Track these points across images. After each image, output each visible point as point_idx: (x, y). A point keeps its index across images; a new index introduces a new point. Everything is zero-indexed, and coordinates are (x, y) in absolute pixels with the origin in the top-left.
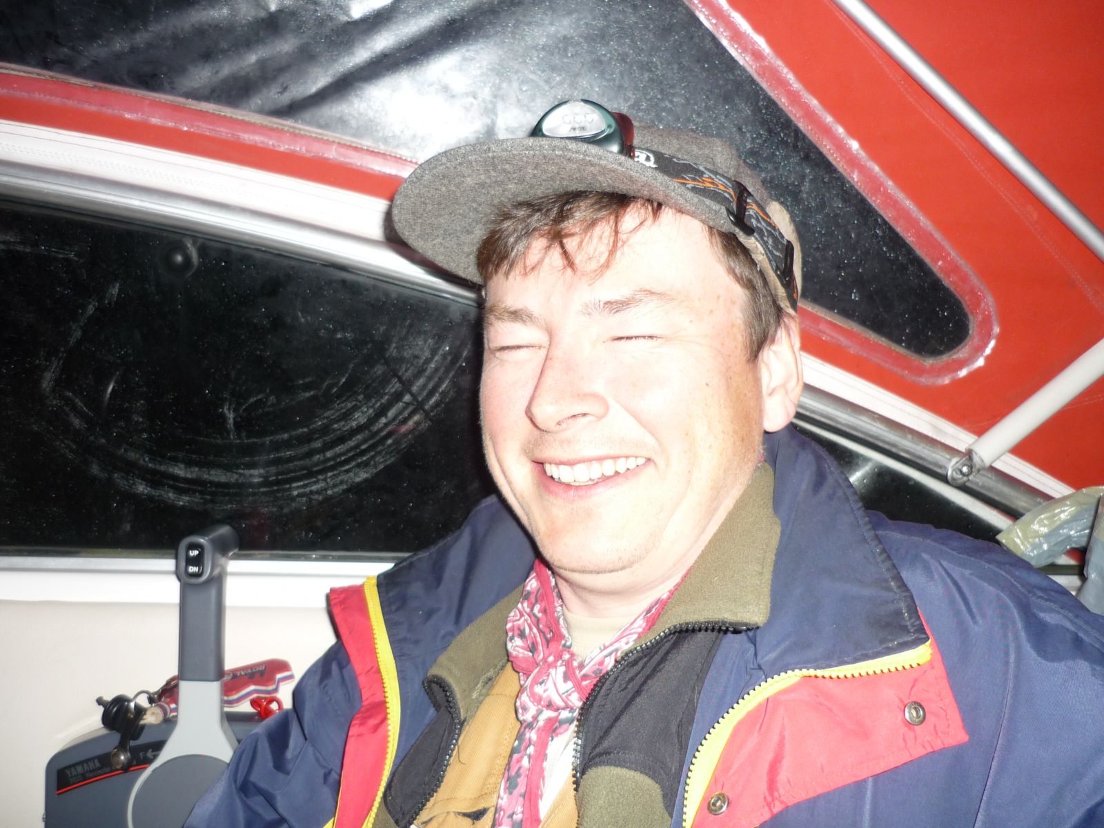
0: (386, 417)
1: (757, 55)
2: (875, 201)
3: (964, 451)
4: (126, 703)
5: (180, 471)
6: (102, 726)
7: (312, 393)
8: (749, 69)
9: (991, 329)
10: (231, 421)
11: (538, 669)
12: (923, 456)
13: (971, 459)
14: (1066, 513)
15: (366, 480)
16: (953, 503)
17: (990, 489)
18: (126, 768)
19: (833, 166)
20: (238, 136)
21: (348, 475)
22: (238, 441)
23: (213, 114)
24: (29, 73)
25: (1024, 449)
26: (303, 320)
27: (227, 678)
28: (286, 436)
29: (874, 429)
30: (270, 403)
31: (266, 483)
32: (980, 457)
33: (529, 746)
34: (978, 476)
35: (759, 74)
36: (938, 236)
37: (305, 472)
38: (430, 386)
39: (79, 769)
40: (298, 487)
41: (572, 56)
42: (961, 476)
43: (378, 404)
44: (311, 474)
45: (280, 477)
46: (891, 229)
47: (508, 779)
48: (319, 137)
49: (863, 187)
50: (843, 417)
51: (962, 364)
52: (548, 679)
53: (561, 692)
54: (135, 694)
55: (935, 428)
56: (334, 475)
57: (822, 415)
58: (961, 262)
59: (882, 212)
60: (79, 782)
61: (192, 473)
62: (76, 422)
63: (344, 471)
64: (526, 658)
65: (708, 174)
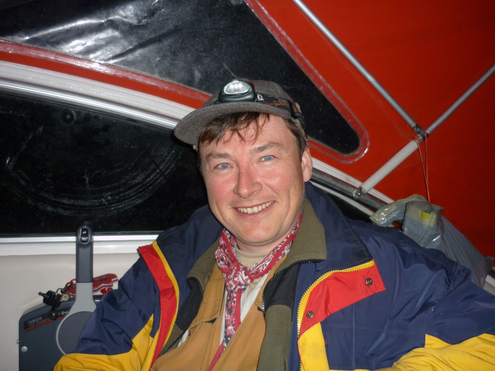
0: (149, 179)
2: (328, 97)
3: (358, 187)
4: (53, 293)
5: (66, 201)
7: (120, 169)
9: (367, 144)
10: (87, 181)
12: (345, 189)
13: (361, 190)
14: (393, 209)
15: (140, 203)
16: (354, 206)
18: (55, 319)
19: (313, 84)
21: (134, 201)
22: (90, 189)
25: (378, 187)
26: (118, 141)
28: (110, 186)
29: (328, 180)
30: (103, 173)
31: (101, 205)
32: (364, 190)
33: (233, 298)
34: (363, 196)
36: (349, 110)
37: (117, 200)
38: (167, 166)
39: (33, 321)
40: (114, 207)
42: (358, 197)
43: (147, 173)
44: (119, 201)
49: (324, 92)
50: (318, 176)
51: (356, 156)
52: (238, 275)
54: (57, 290)
55: (347, 179)
56: (128, 201)
58: (357, 120)
60: (34, 326)
61: (71, 202)
62: (23, 182)
63: (132, 200)
64: (226, 268)
65: (280, 100)
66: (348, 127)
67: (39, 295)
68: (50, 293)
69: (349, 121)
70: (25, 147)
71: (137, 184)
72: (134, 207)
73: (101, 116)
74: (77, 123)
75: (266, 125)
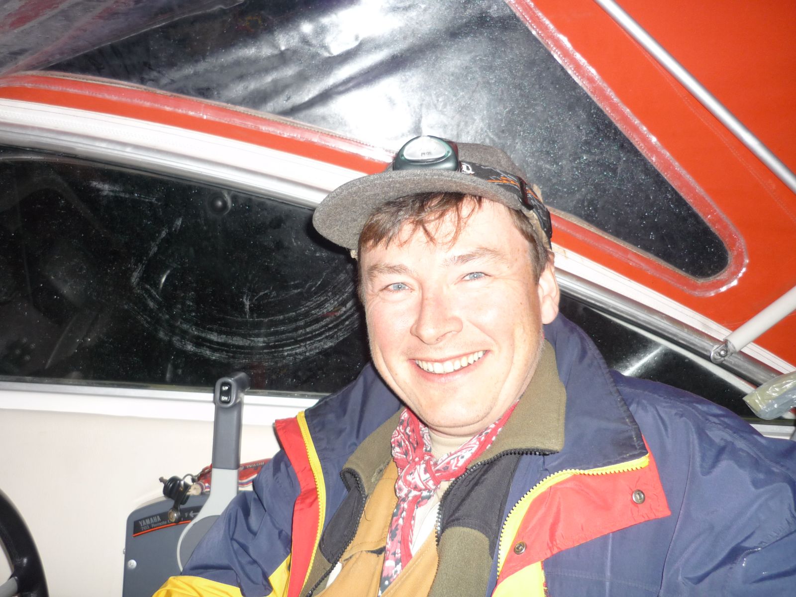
0: (346, 307)
1: (591, 80)
2: (666, 175)
3: (722, 340)
4: (178, 482)
5: (214, 337)
6: (163, 495)
7: (299, 290)
8: (585, 89)
9: (743, 261)
10: (248, 307)
11: (409, 465)
12: (695, 343)
13: (726, 346)
14: (790, 384)
15: (331, 347)
16: (715, 375)
17: (738, 366)
18: (178, 521)
19: (639, 152)
20: (259, 127)
21: (319, 343)
22: (251, 319)
23: (243, 113)
24: (132, 87)
25: (764, 340)
26: (295, 244)
27: (241, 469)
28: (281, 317)
29: (662, 324)
30: (272, 296)
31: (268, 347)
32: (733, 346)
33: (403, 512)
34: (731, 357)
35: (592, 92)
36: (708, 199)
37: (293, 340)
39: (148, 521)
40: (288, 350)
41: (471, 79)
42: (720, 357)
43: (341, 299)
44: (296, 342)
45: (277, 343)
46: (676, 193)
47: (391, 532)
48: (309, 128)
49: (658, 166)
50: (642, 316)
51: (723, 283)
52: (415, 472)
53: (422, 480)
54: (184, 475)
55: (705, 325)
56: (311, 343)
57: (627, 314)
58: (724, 216)
59: (671, 183)
60: (147, 530)
61: (222, 339)
62: (151, 304)
63: (318, 341)
64: (402, 460)
65: (503, 175)
66: (706, 231)
67: (159, 481)
68: (174, 480)
69: (707, 219)
70: (156, 249)
71: (324, 317)
72: (320, 353)
73: (268, 202)
74: (233, 212)
75: (475, 218)
